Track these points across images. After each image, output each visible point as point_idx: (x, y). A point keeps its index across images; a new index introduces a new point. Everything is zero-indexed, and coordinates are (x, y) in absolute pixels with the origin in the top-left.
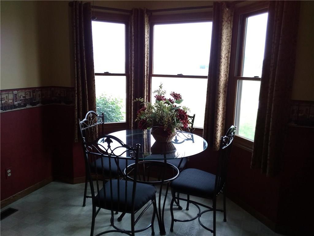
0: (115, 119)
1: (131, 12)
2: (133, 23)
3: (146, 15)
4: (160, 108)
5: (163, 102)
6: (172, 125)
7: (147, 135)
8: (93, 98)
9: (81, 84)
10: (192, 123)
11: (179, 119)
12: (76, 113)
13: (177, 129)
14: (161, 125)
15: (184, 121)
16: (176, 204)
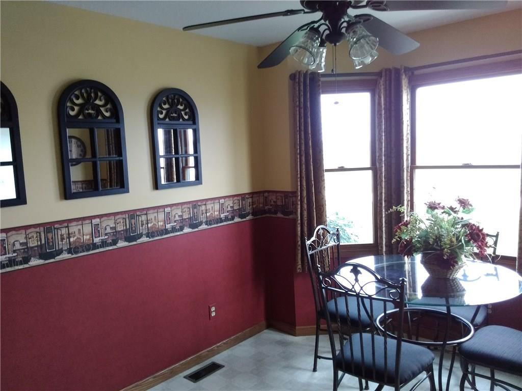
0: (353, 237)
1: (379, 74)
2: (382, 91)
3: (404, 77)
4: (436, 222)
5: (438, 212)
6: (458, 250)
7: (410, 265)
8: (323, 206)
9: (305, 187)
10: (493, 246)
11: (469, 241)
12: (299, 229)
13: (466, 256)
14: (438, 250)
15: (480, 244)
16: (470, 387)
